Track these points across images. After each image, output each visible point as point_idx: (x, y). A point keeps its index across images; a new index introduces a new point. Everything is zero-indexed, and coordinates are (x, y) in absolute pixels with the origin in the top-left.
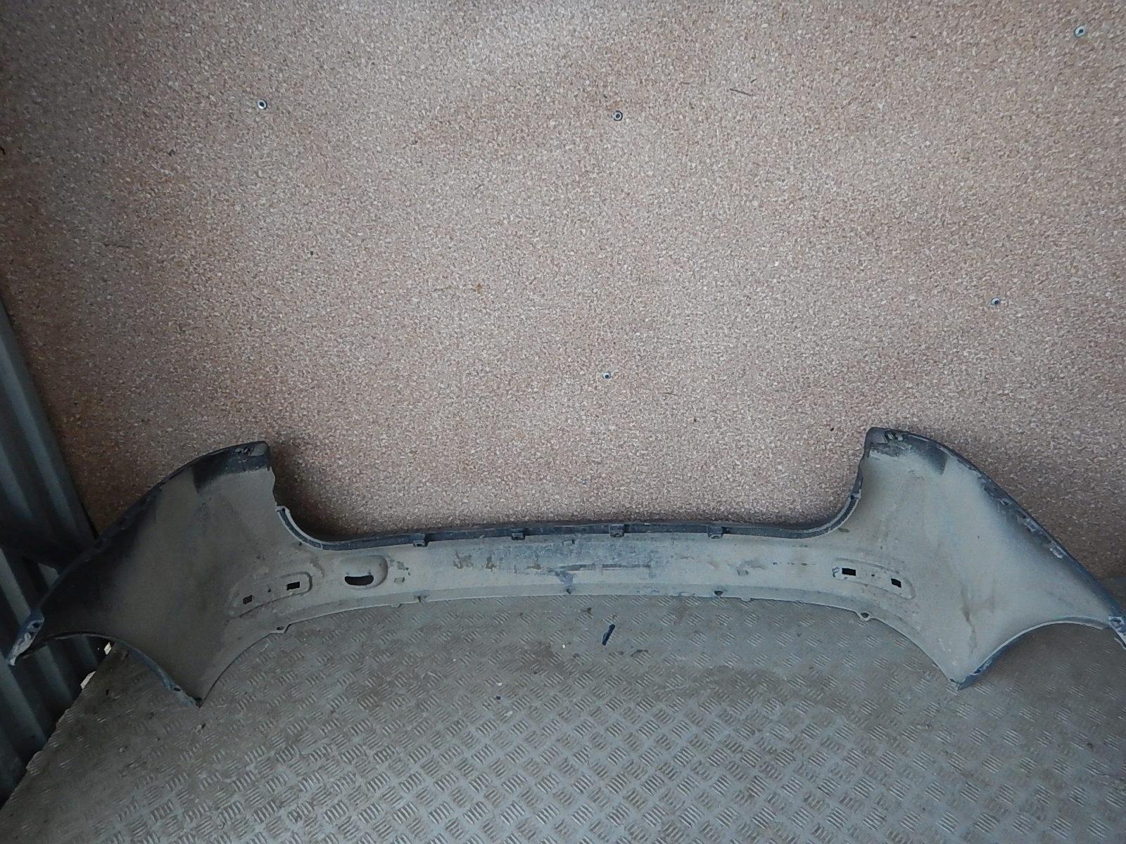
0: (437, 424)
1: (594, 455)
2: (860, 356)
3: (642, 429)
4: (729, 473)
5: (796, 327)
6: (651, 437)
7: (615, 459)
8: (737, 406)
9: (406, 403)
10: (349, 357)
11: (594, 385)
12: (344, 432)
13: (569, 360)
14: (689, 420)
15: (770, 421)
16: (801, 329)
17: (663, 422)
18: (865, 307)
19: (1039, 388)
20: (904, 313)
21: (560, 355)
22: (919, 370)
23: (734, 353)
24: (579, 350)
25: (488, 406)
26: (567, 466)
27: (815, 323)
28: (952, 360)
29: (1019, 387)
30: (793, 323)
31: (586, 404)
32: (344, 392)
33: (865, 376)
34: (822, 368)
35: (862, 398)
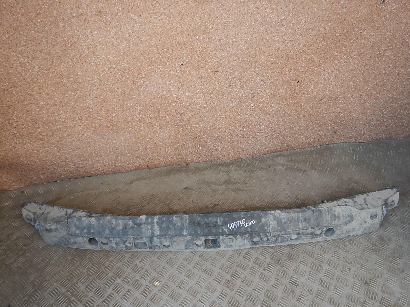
0: (91, 102)
1: (179, 110)
2: (314, 40)
3: (203, 93)
4: (248, 111)
5: (283, 25)
6: (208, 97)
7: (191, 111)
8: (252, 74)
9: (70, 92)
10: (28, 66)
11: (176, 70)
12: (37, 113)
13: (160, 57)
14: (228, 85)
15: (269, 81)
16: (285, 26)
17: (213, 88)
18: (318, 10)
19: (396, 49)
20: (338, 11)
21: (155, 54)
22: (342, 45)
23: (250, 44)
24: (165, 50)
25: (118, 89)
26: (166, 117)
27: (293, 22)
28: (358, 38)
29: (387, 49)
30: (281, 23)
31: (172, 81)
32: (30, 88)
33: (316, 51)
34: (295, 48)
35: (313, 63)
